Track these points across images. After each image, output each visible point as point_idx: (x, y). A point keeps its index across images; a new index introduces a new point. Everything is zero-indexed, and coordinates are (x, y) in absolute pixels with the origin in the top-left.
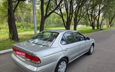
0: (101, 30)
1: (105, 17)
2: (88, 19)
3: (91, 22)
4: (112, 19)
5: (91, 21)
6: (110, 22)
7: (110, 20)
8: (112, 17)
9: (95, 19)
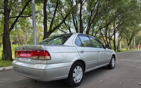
0: (119, 51)
1: (121, 38)
2: (102, 39)
3: (106, 43)
4: (131, 40)
5: (106, 41)
6: (129, 43)
7: (129, 41)
8: (130, 38)
9: (110, 39)
